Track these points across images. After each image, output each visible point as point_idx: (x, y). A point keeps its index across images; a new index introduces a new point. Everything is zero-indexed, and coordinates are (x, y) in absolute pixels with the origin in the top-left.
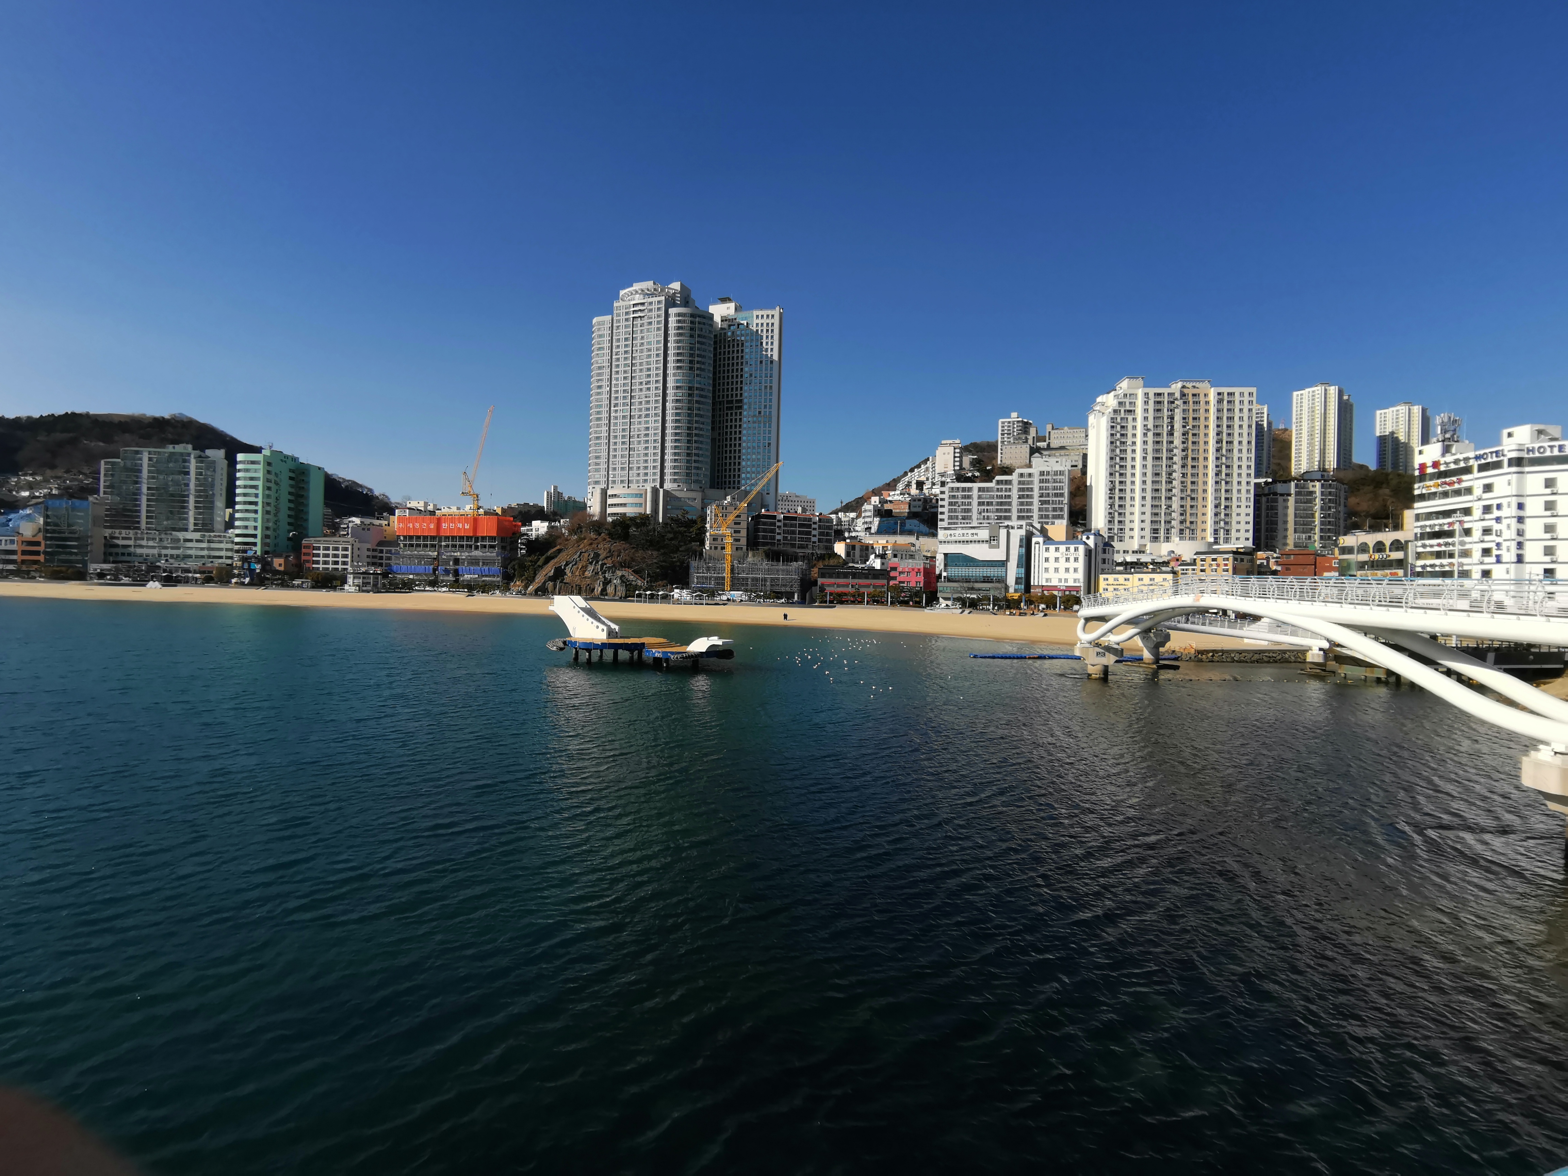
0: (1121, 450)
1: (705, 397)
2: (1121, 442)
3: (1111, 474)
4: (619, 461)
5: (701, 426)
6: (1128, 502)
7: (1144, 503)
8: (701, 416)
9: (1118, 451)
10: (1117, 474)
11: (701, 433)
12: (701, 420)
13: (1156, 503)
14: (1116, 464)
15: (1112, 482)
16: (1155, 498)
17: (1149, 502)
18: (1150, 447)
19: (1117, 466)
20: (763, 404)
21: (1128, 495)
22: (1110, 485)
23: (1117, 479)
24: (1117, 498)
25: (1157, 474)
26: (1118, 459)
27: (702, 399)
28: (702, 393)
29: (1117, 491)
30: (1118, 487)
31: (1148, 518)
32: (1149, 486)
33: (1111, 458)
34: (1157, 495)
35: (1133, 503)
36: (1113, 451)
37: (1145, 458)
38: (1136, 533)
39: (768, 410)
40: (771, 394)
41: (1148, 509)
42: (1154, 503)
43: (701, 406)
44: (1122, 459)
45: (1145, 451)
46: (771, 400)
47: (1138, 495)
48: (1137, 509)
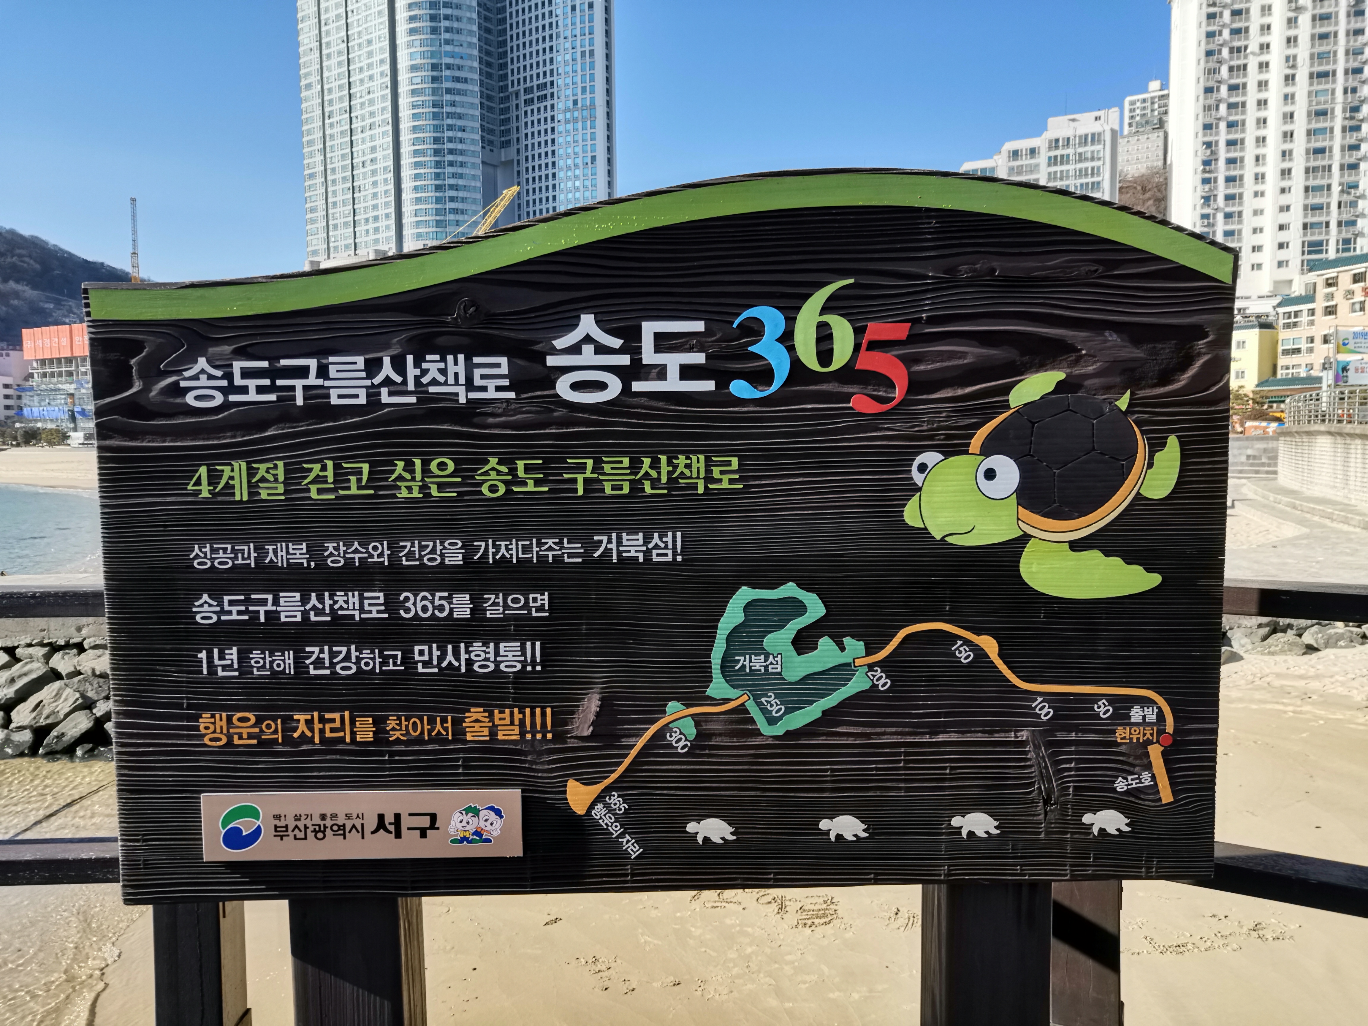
0: (1231, 69)
1: (466, 81)
2: (1231, 50)
3: (1207, 127)
4: (341, 213)
5: (460, 134)
6: (1249, 186)
7: (1285, 184)
8: (460, 117)
9: (1224, 70)
10: (1223, 125)
11: (460, 146)
12: (459, 123)
13: (1318, 182)
14: (1219, 101)
15: (1208, 145)
16: (1315, 169)
17: (1298, 181)
18: (1303, 51)
19: (1223, 107)
20: (580, 85)
21: (1249, 169)
22: (1203, 153)
23: (1223, 135)
24: (1221, 181)
25: (1322, 113)
26: (1224, 89)
27: (459, 86)
28: (457, 74)
29: (1222, 163)
30: (1223, 153)
31: (1296, 218)
32: (1299, 145)
33: (1208, 90)
34: (1319, 163)
35: (1260, 188)
36: (1212, 72)
37: (1289, 79)
38: (1268, 257)
39: (588, 95)
40: (592, 67)
41: (1296, 199)
42: (1312, 183)
43: (457, 98)
44: (1233, 88)
45: (1291, 61)
46: (592, 79)
47: (1272, 168)
48: (1269, 203)
